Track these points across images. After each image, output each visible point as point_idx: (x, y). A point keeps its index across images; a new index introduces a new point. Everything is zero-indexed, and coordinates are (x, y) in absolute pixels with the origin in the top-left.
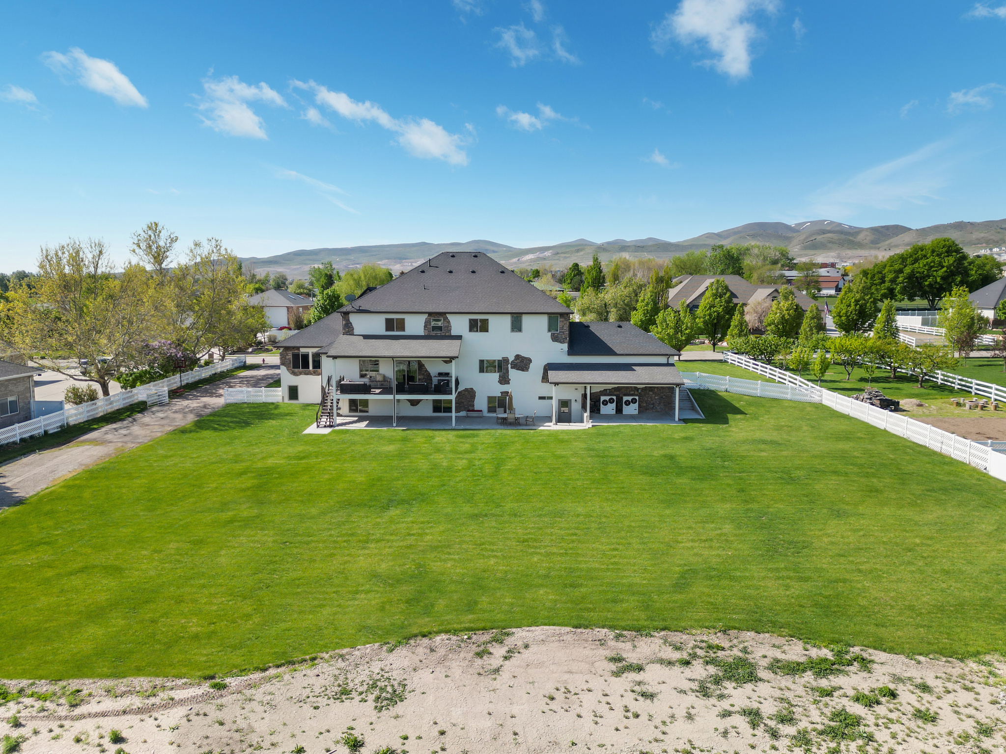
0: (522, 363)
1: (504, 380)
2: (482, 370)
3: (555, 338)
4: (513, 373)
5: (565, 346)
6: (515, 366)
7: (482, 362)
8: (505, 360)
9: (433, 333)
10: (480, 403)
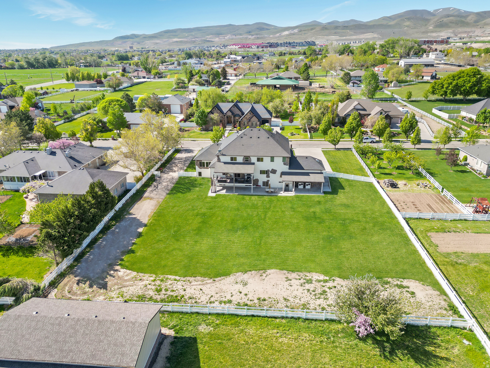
0: (274, 171)
1: (268, 176)
2: (261, 173)
3: (285, 164)
4: (271, 175)
5: (288, 167)
6: (271, 172)
7: (261, 171)
8: (269, 170)
9: (246, 162)
10: (260, 183)
